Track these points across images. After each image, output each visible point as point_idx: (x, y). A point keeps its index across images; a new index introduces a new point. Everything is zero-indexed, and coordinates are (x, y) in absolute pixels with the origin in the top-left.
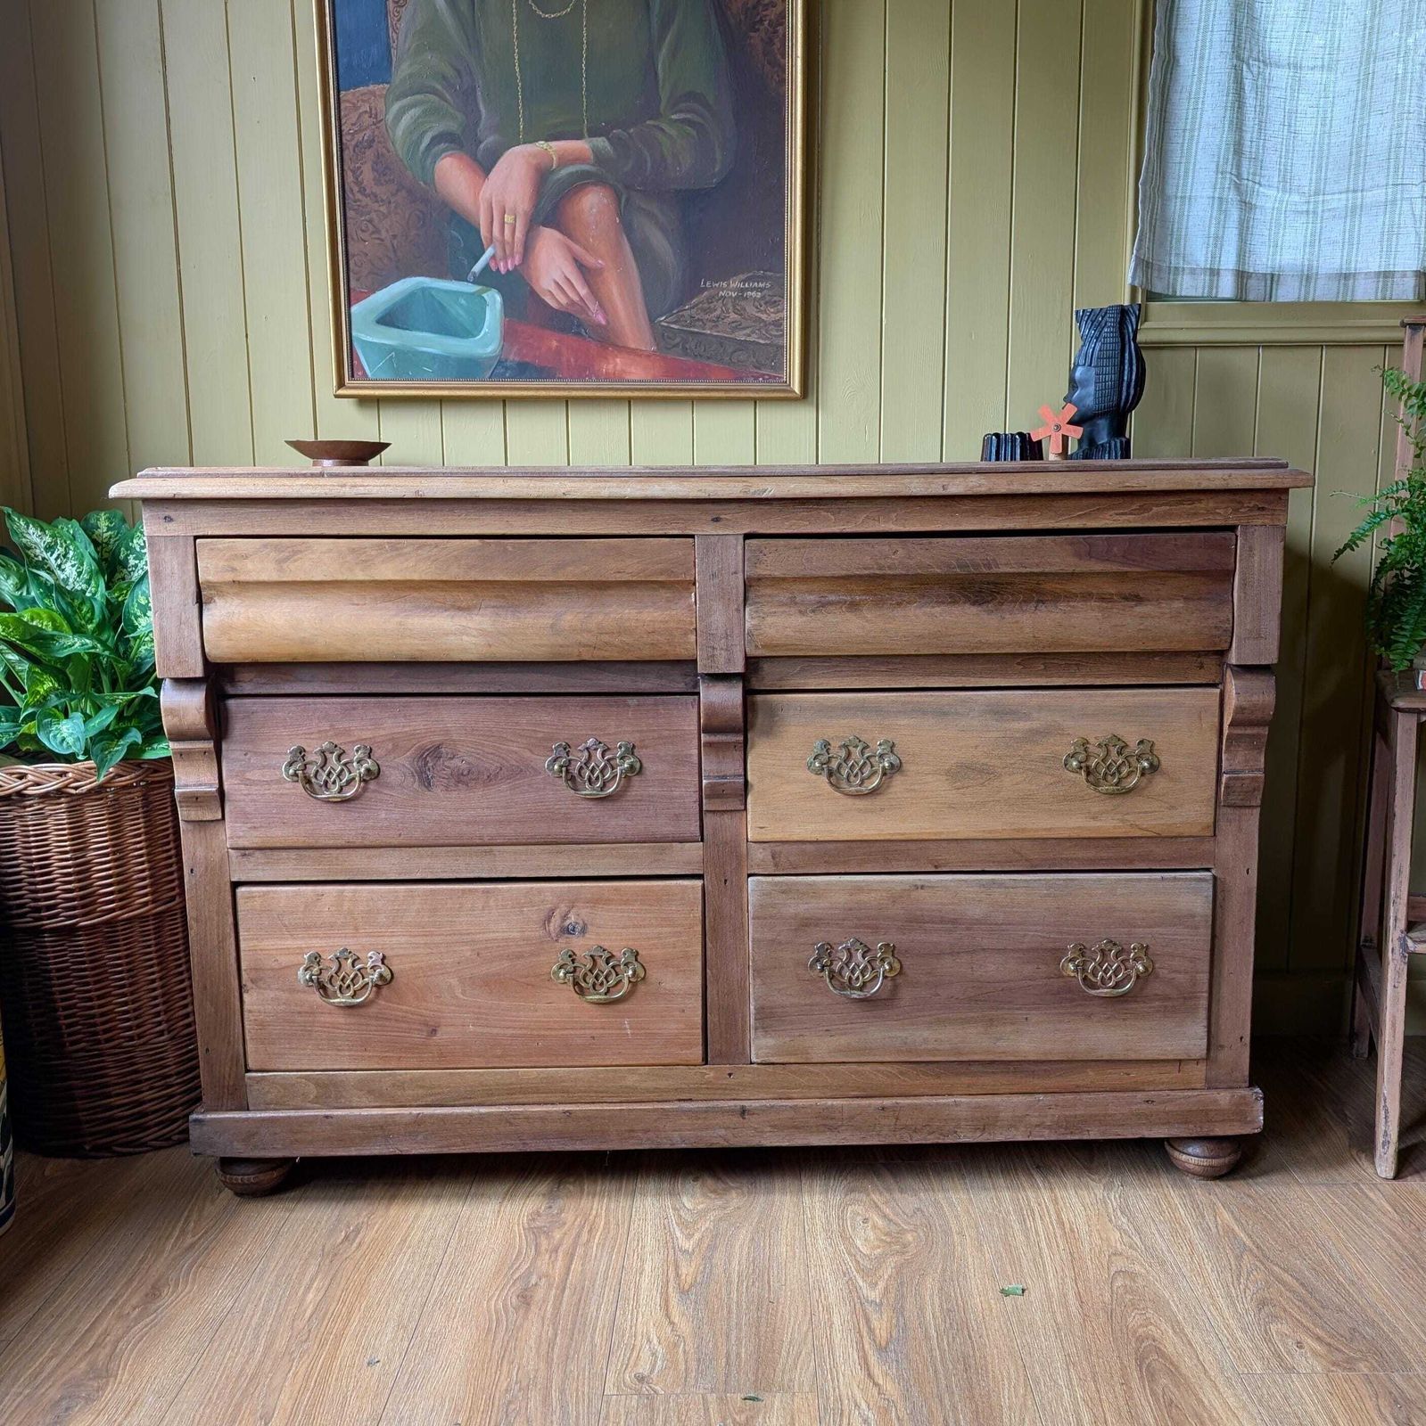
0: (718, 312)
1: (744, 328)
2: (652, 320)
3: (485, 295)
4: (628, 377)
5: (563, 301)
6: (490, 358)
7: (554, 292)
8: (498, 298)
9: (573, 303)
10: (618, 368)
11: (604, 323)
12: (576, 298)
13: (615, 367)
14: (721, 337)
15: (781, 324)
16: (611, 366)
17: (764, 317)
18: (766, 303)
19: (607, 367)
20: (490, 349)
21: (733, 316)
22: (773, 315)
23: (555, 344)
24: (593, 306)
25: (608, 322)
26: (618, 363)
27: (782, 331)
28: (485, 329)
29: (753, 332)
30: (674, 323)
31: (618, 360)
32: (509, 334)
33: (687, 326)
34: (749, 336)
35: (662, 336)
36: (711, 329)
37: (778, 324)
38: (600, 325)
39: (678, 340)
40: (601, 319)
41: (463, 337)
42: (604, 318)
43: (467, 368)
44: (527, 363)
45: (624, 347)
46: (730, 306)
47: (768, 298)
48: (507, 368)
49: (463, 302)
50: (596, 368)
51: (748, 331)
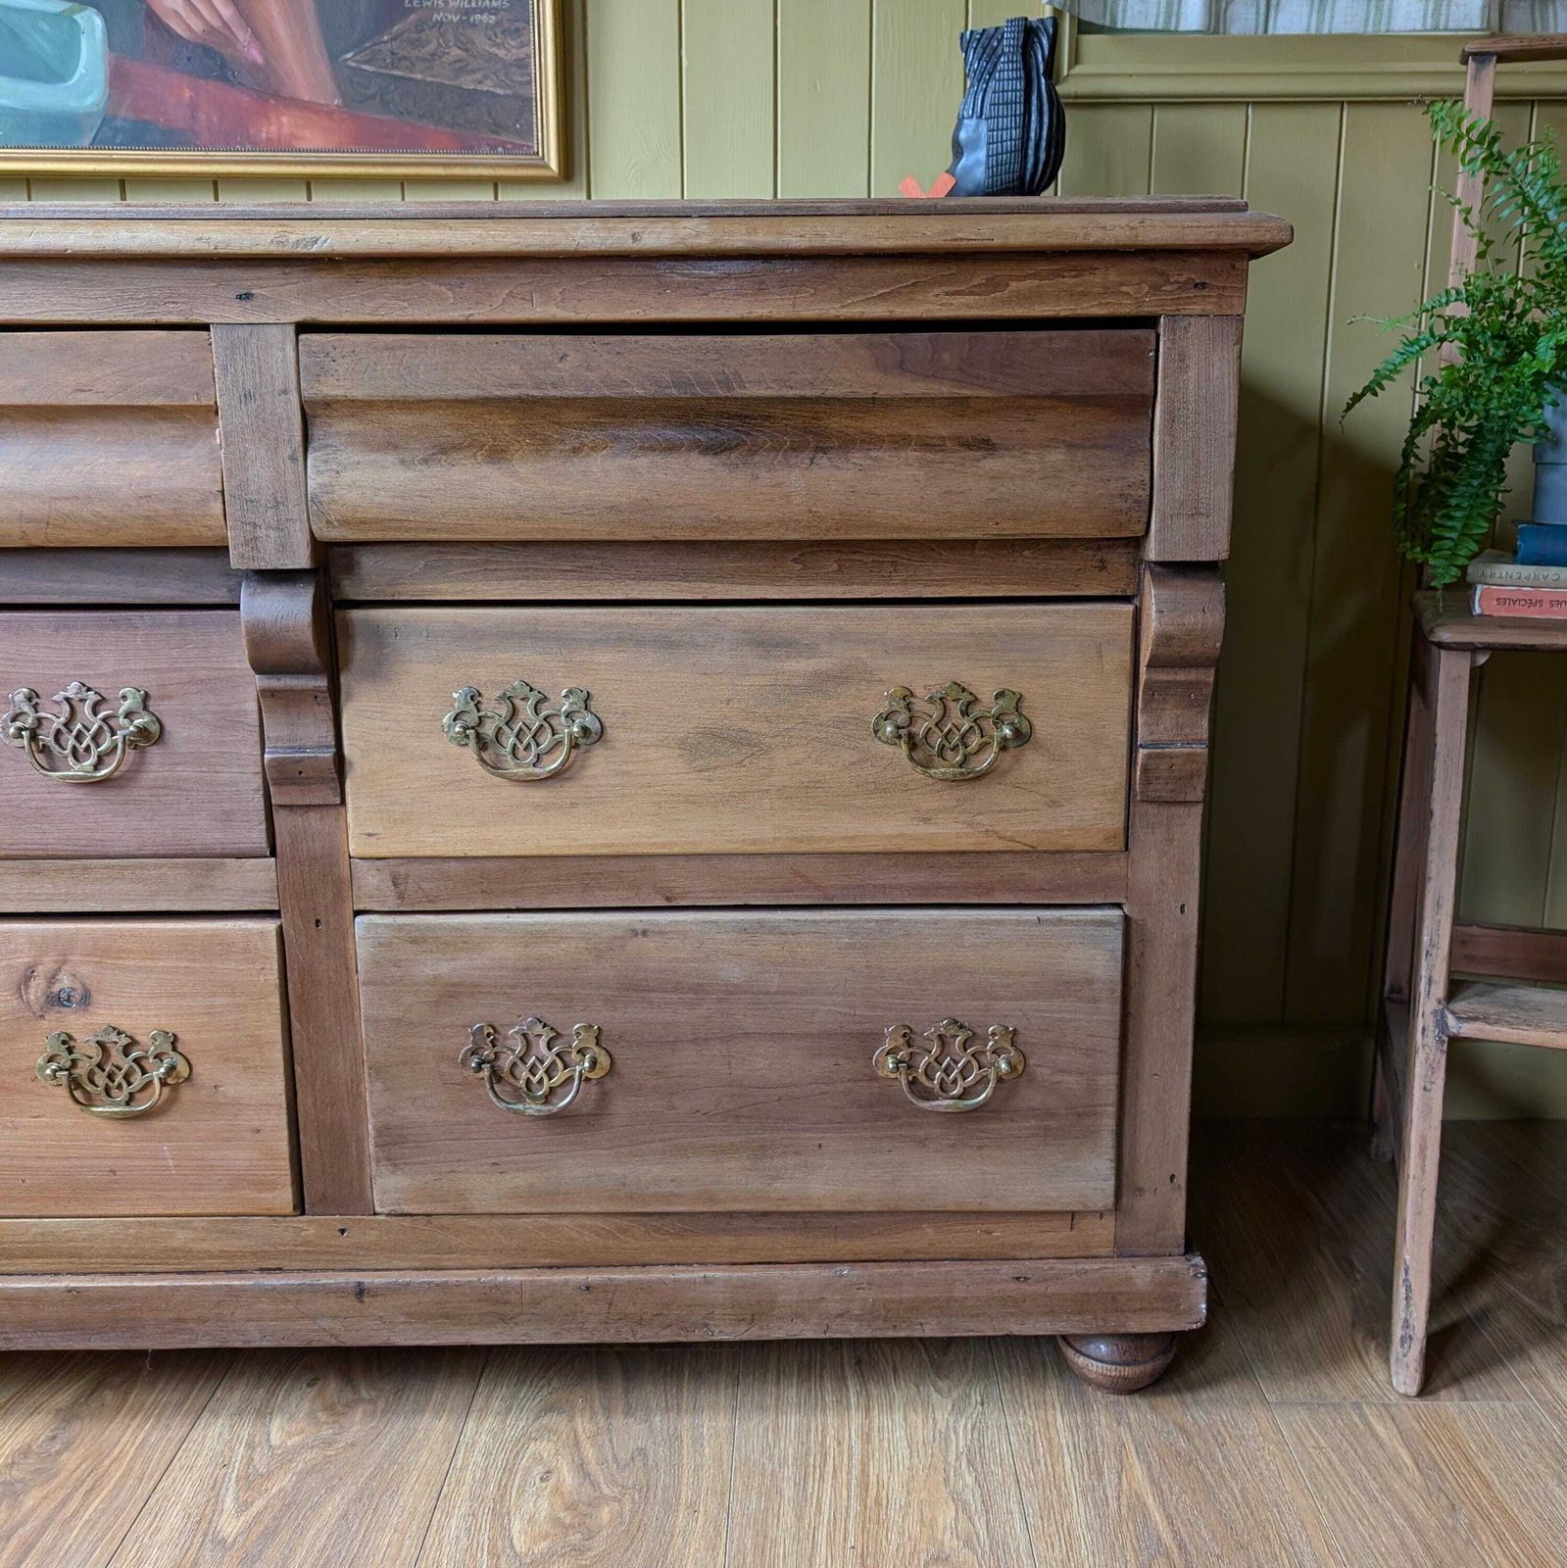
0: (432, 46)
1: (473, 71)
2: (333, 56)
3: (77, 17)
4: (298, 145)
5: (197, 26)
6: (89, 115)
7: (183, 14)
8: (98, 21)
9: (211, 30)
10: (286, 131)
11: (260, 60)
12: (216, 23)
13: (280, 129)
14: (440, 85)
15: (528, 66)
16: (274, 128)
17: (501, 53)
18: (503, 33)
19: (269, 130)
20: (90, 100)
21: (456, 52)
22: (514, 51)
23: (187, 94)
24: (243, 36)
25: (266, 59)
26: (284, 123)
27: (529, 75)
28: (81, 70)
29: (486, 77)
30: (368, 62)
31: (284, 119)
32: (118, 78)
33: (386, 67)
34: (480, 82)
35: (349, 83)
36: (422, 72)
37: (522, 64)
38: (254, 65)
39: (373, 89)
40: (256, 55)
41: (46, 82)
42: (262, 54)
43: (59, 129)
44: (147, 122)
45: (292, 99)
46: (450, 36)
47: (506, 25)
48: (117, 131)
49: (45, 27)
50: (252, 131)
51: (479, 76)
